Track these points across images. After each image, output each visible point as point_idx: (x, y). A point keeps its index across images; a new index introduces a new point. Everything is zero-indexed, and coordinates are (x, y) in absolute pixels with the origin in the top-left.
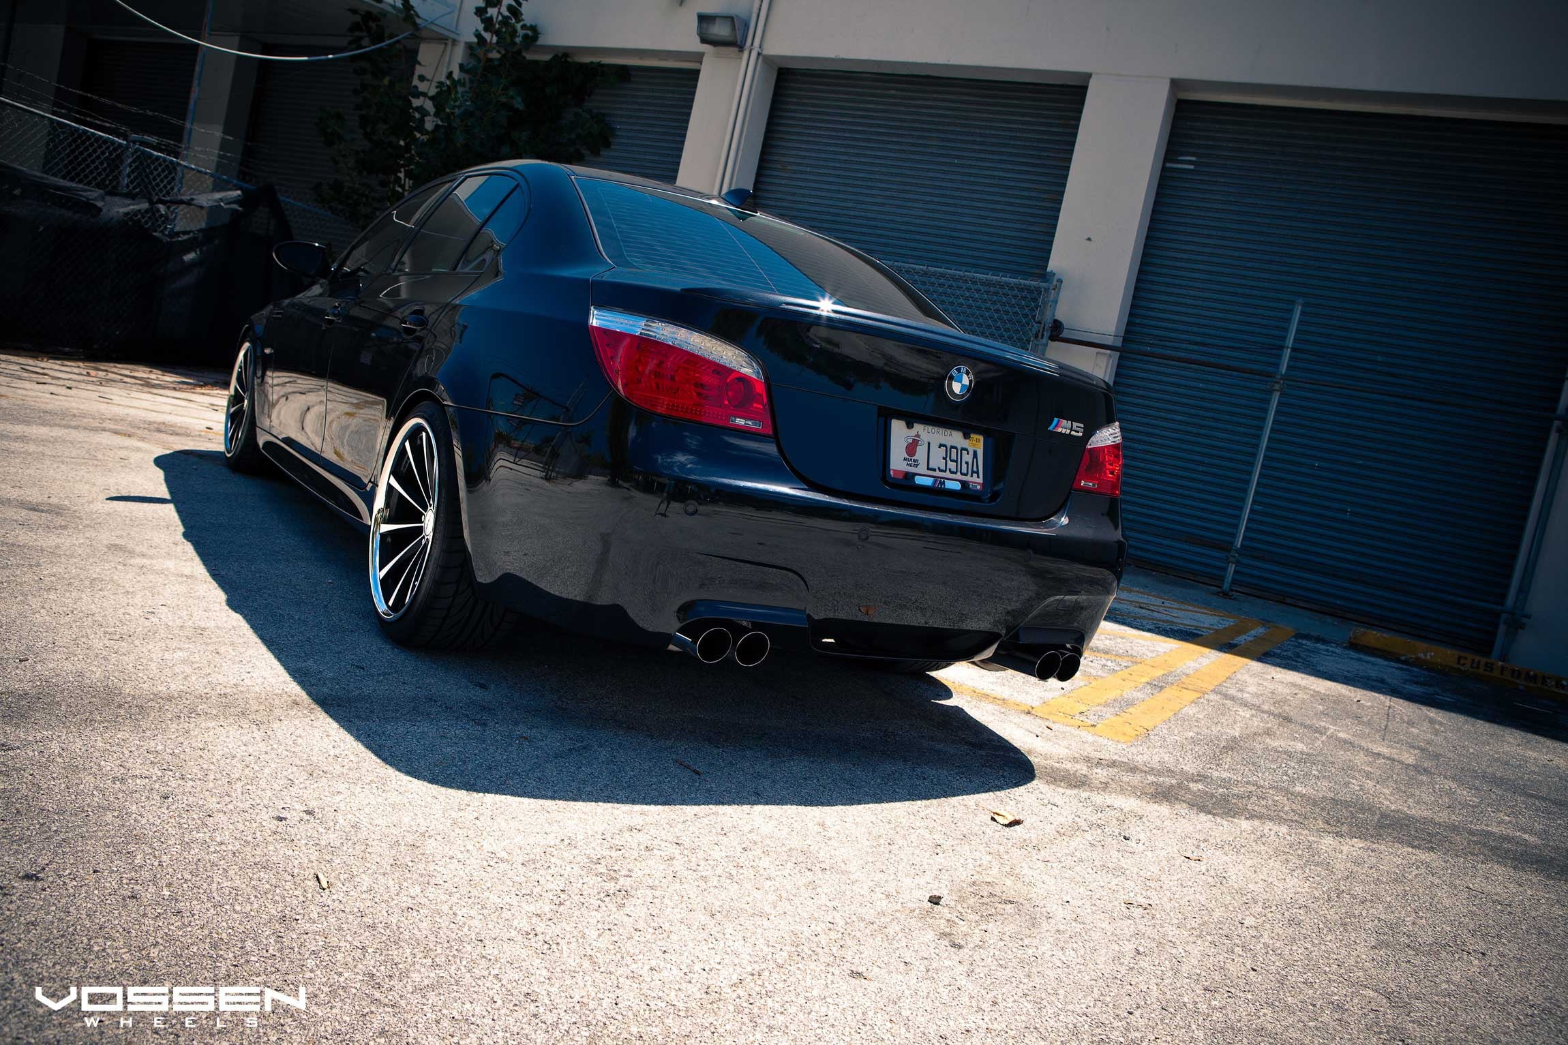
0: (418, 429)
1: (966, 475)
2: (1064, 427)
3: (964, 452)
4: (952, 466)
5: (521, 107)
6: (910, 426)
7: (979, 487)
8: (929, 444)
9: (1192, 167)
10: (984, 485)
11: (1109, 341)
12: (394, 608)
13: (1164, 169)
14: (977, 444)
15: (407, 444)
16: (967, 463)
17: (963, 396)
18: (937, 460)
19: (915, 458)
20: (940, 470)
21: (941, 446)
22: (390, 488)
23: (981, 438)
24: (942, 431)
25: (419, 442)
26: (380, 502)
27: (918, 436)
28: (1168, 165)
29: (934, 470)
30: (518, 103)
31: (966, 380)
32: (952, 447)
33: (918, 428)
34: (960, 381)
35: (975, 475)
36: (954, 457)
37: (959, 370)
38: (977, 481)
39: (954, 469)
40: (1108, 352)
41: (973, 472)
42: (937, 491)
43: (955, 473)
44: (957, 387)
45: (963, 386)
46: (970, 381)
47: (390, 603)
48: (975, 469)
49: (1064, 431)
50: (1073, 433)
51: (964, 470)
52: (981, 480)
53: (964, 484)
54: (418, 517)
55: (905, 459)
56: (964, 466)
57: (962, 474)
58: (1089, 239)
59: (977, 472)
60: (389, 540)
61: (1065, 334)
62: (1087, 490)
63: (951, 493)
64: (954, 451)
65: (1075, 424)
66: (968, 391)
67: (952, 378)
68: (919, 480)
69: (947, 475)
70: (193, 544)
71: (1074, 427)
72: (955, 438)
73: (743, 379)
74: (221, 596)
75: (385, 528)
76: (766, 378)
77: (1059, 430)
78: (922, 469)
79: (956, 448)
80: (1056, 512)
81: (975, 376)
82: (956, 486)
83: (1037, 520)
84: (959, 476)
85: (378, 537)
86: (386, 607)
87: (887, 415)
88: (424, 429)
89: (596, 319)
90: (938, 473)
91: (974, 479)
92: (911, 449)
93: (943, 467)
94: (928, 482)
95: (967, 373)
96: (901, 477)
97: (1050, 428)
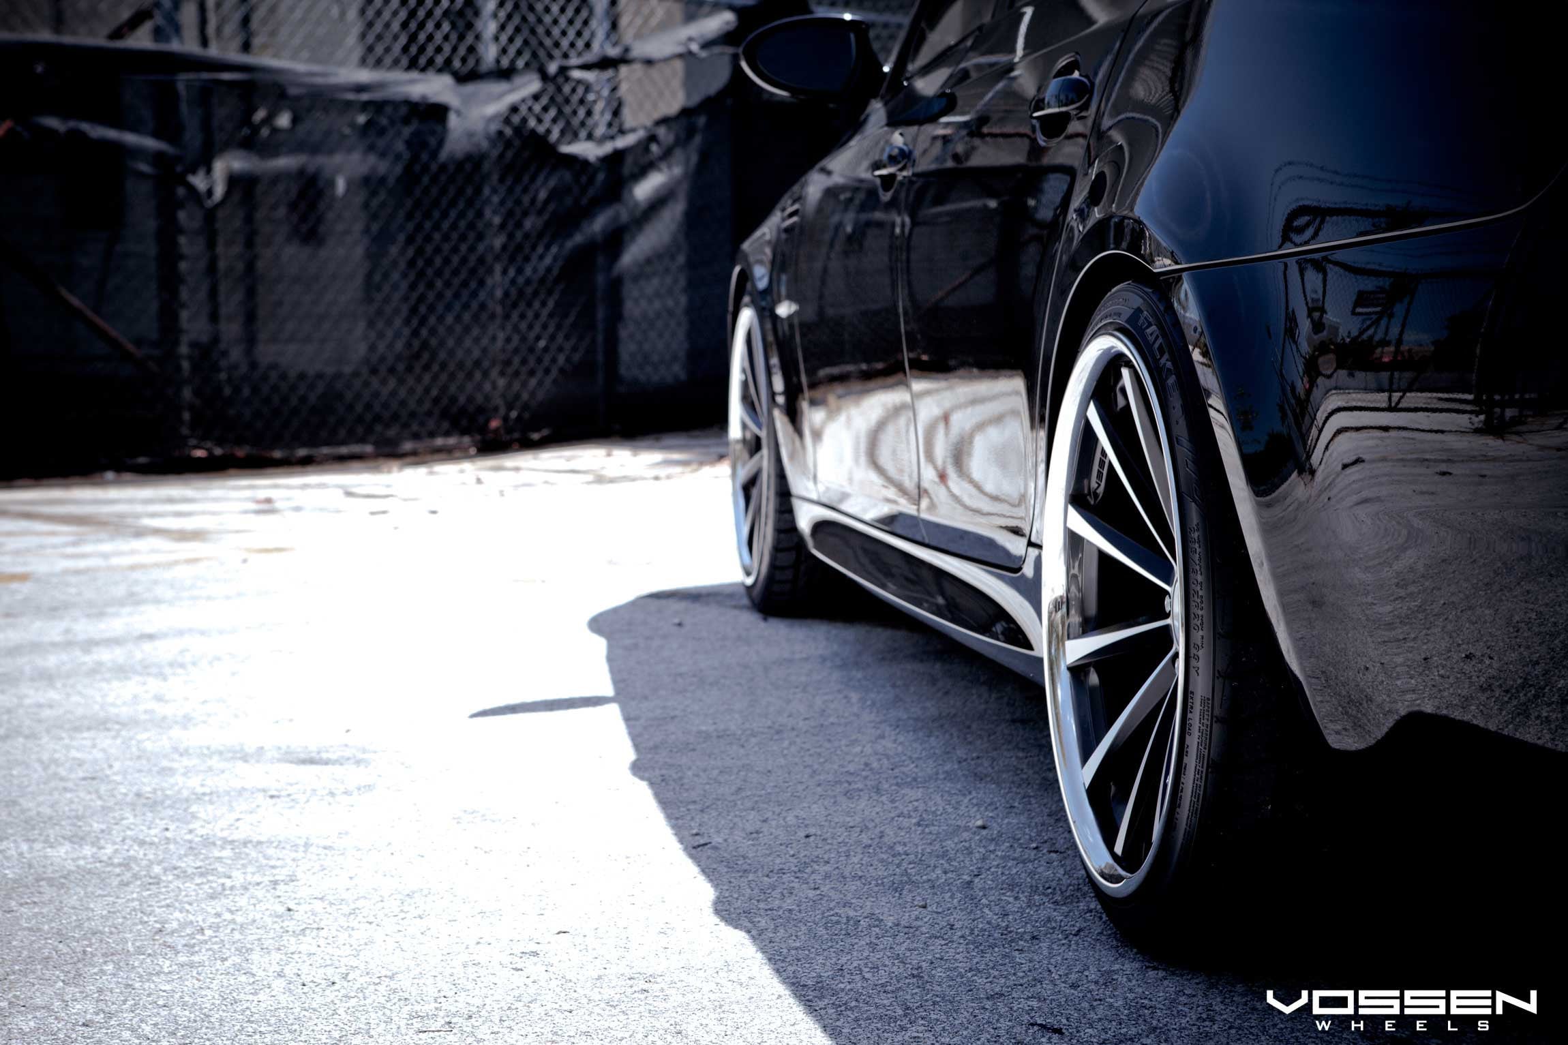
0: (1112, 365)
12: (1128, 861)
15: (1093, 415)
22: (1074, 543)
25: (1121, 402)
26: (1054, 583)
47: (1119, 849)
54: (1154, 604)
60: (1094, 679)
70: (652, 784)
74: (706, 892)
75: (1079, 648)
85: (1065, 678)
86: (1110, 860)
88: (1129, 364)
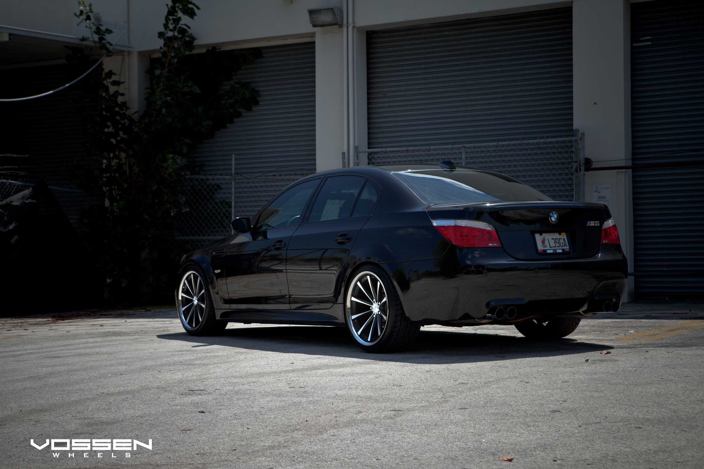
0: (364, 276)
1: (563, 247)
2: (592, 224)
3: (560, 240)
4: (557, 245)
5: (198, 91)
6: (541, 235)
7: (568, 250)
8: (548, 239)
9: (650, 43)
10: (569, 249)
11: (623, 164)
13: (632, 48)
14: (564, 236)
15: (358, 283)
16: (562, 243)
17: (556, 221)
18: (552, 244)
19: (545, 245)
20: (554, 247)
21: (552, 239)
23: (565, 234)
24: (551, 234)
27: (544, 237)
28: (635, 45)
29: (552, 247)
30: (196, 90)
31: (555, 216)
32: (556, 239)
33: (544, 235)
34: (554, 217)
35: (566, 246)
36: (557, 242)
37: (553, 213)
38: (567, 248)
39: (558, 246)
40: (624, 170)
41: (565, 245)
42: (555, 254)
43: (559, 247)
44: (553, 219)
45: (555, 218)
46: (557, 216)
48: (565, 244)
49: (592, 225)
50: (596, 225)
51: (562, 245)
52: (568, 247)
53: (563, 250)
54: (369, 308)
55: (542, 246)
56: (561, 244)
57: (561, 247)
58: (595, 103)
59: (566, 245)
61: (594, 165)
62: (606, 244)
63: (560, 254)
64: (557, 240)
65: (596, 222)
66: (557, 219)
67: (551, 216)
68: (548, 251)
69: (557, 248)
71: (596, 223)
72: (556, 236)
73: (488, 232)
76: (496, 229)
77: (591, 225)
78: (548, 248)
79: (557, 239)
80: (597, 253)
81: (559, 214)
82: (561, 251)
83: (591, 257)
84: (560, 248)
85: (352, 321)
87: (533, 233)
88: (368, 275)
89: (435, 223)
90: (554, 248)
91: (566, 247)
92: (543, 242)
93: (555, 246)
94: (551, 251)
95: (555, 214)
96: (542, 251)
97: (587, 225)
